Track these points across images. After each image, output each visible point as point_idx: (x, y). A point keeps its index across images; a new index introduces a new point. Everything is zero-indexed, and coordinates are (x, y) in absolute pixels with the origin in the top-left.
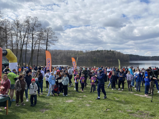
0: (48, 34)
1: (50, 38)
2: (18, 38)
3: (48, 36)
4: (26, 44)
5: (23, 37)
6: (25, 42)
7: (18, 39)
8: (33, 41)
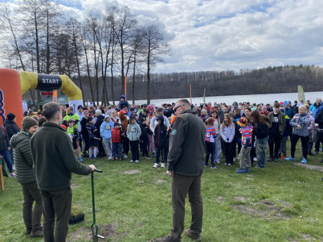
0: (149, 40)
1: (154, 49)
2: (96, 53)
3: (149, 44)
4: (112, 65)
5: (104, 51)
6: (110, 62)
7: (97, 56)
8: (123, 58)
